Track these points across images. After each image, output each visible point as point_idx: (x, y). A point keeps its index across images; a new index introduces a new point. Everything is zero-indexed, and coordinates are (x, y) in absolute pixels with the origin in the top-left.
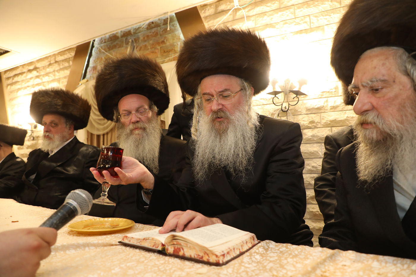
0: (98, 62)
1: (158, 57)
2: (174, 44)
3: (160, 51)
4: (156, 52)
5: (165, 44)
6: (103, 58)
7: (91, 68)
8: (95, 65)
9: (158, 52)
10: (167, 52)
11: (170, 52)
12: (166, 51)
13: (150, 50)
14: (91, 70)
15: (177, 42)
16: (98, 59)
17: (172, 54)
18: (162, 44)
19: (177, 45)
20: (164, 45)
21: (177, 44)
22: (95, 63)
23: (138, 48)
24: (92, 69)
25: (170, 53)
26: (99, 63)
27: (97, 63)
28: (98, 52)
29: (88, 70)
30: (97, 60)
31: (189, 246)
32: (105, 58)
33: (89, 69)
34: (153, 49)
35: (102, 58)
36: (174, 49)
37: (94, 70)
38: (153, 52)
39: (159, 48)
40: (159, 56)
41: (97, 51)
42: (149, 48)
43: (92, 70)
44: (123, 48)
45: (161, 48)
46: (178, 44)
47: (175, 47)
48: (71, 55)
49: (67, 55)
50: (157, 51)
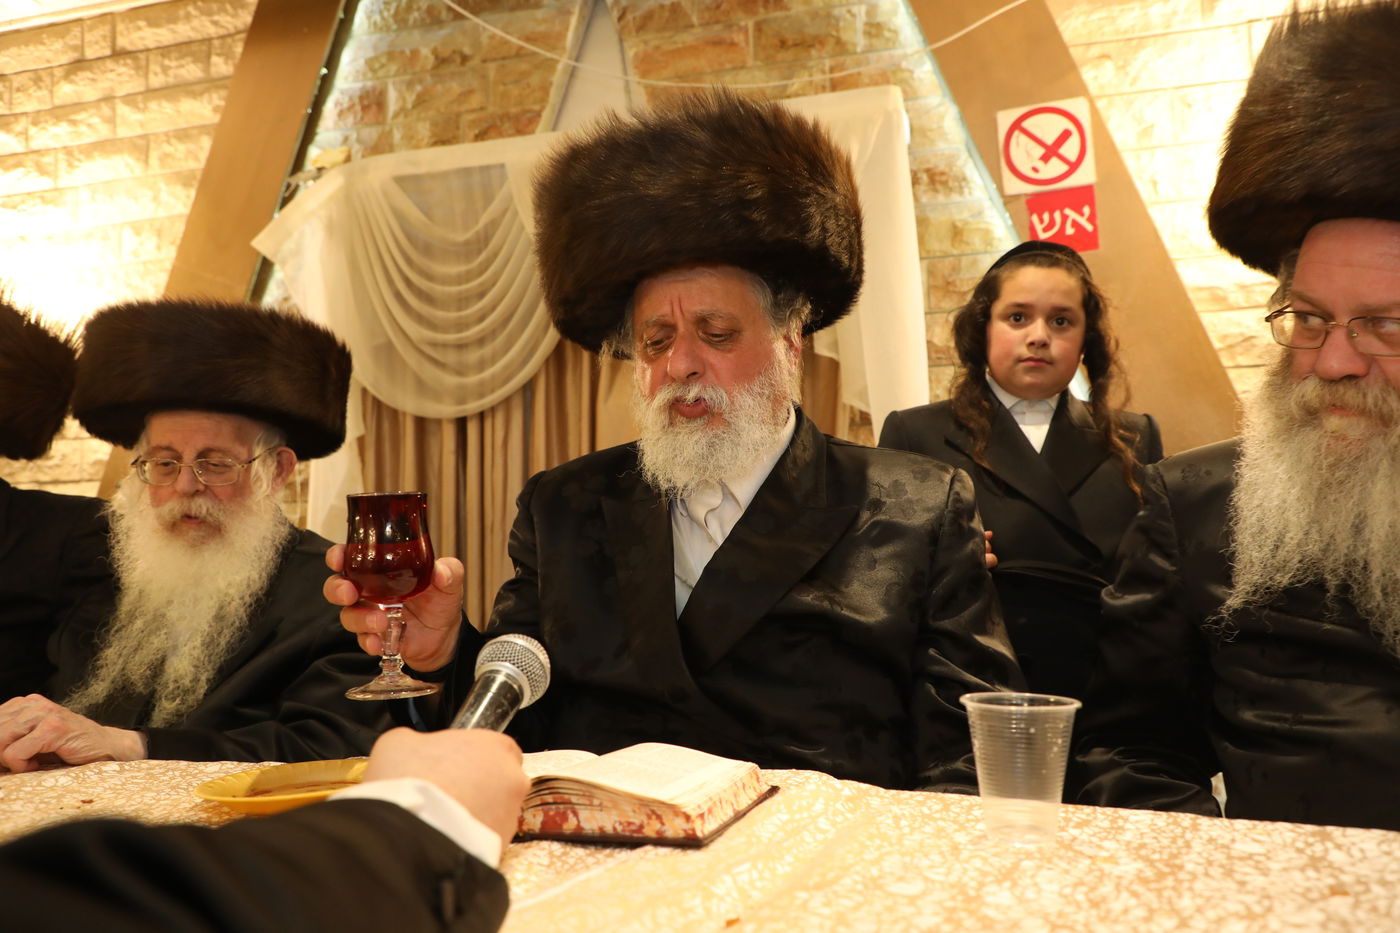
0: (393, 68)
1: (742, 67)
2: (836, 12)
3: (757, 38)
4: (733, 44)
5: (787, 9)
6: (425, 52)
7: (351, 99)
8: (369, 84)
9: (747, 43)
10: (796, 45)
11: (811, 46)
12: (790, 43)
13: (698, 31)
14: (351, 108)
15: (848, 4)
16: (391, 56)
17: (820, 57)
18: (765, 7)
19: (848, 16)
20: (779, 14)
21: (849, 11)
22: (370, 75)
23: (629, 17)
24: (357, 101)
25: (814, 52)
26: (395, 75)
27: (381, 73)
28: (391, 21)
29: (329, 108)
30: (384, 60)
31: (596, 802)
32: (435, 52)
33: (337, 104)
34: (717, 27)
35: (415, 53)
36: (834, 33)
37: (365, 108)
38: (717, 43)
39: (750, 24)
40: (750, 62)
41: (383, 18)
42: (695, 19)
43: (358, 108)
44: (539, 14)
45: (759, 27)
46: (853, 16)
47: (841, 24)
48: (215, 23)
49: (195, 23)
50: (739, 38)
